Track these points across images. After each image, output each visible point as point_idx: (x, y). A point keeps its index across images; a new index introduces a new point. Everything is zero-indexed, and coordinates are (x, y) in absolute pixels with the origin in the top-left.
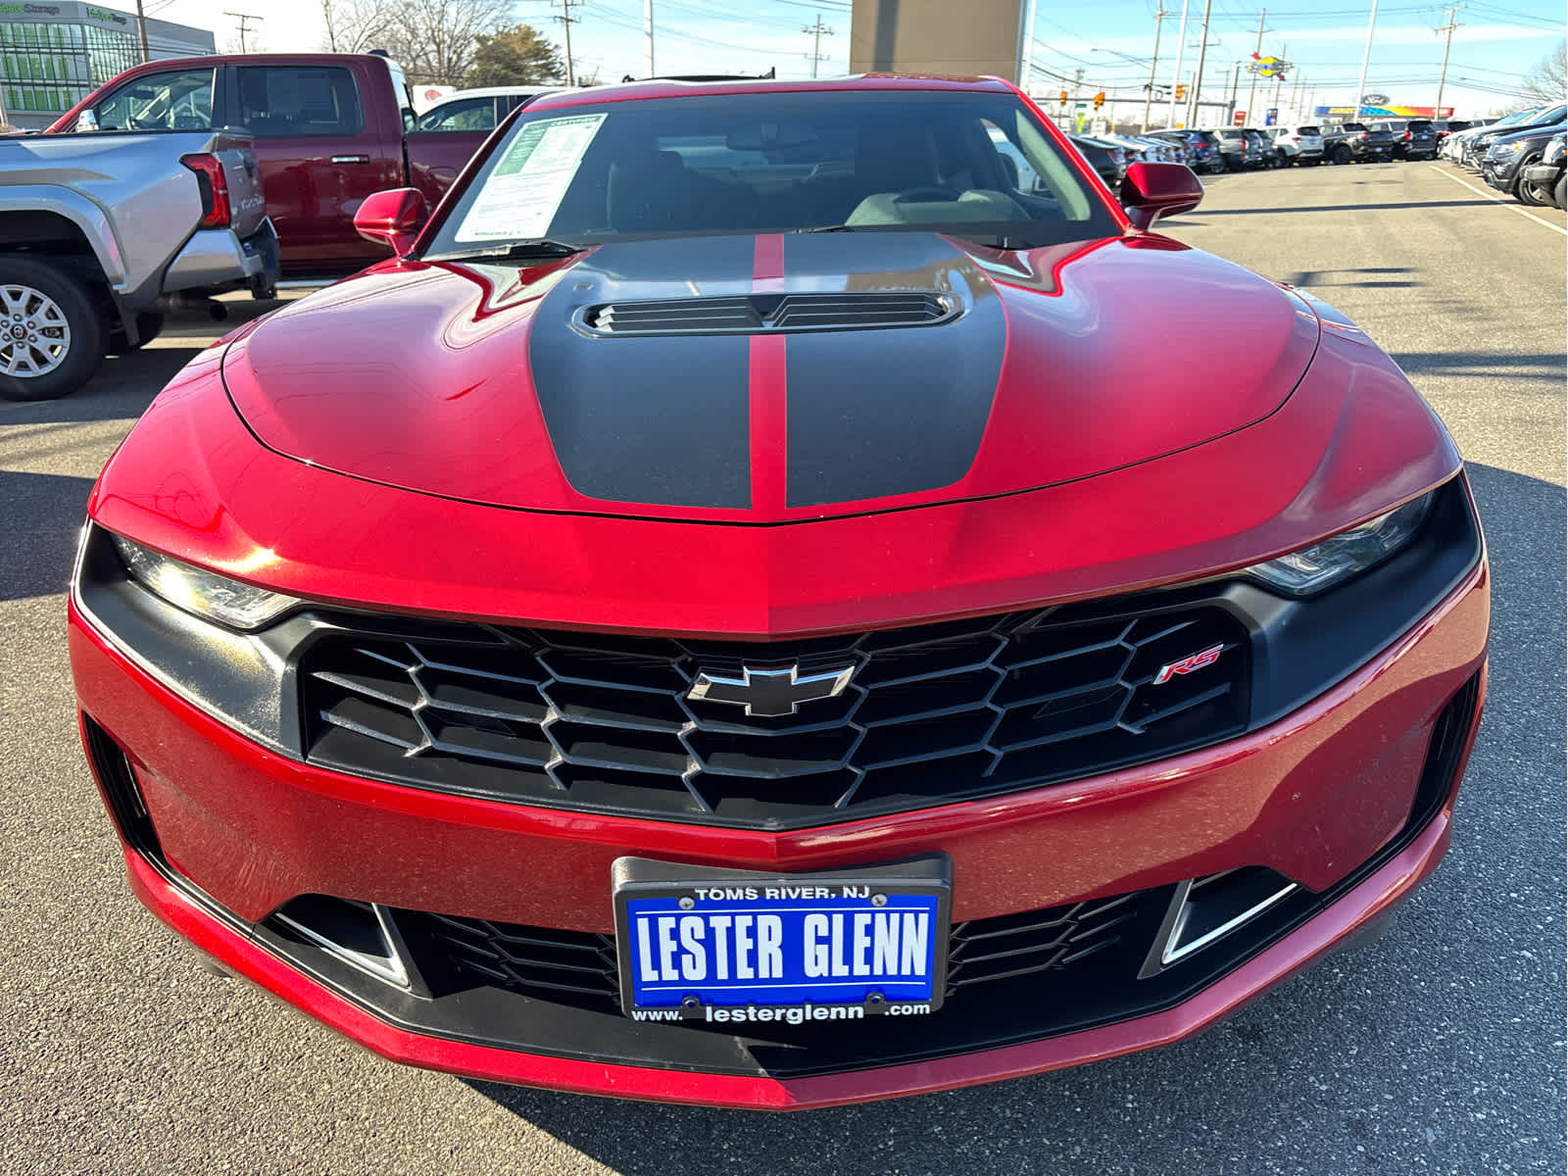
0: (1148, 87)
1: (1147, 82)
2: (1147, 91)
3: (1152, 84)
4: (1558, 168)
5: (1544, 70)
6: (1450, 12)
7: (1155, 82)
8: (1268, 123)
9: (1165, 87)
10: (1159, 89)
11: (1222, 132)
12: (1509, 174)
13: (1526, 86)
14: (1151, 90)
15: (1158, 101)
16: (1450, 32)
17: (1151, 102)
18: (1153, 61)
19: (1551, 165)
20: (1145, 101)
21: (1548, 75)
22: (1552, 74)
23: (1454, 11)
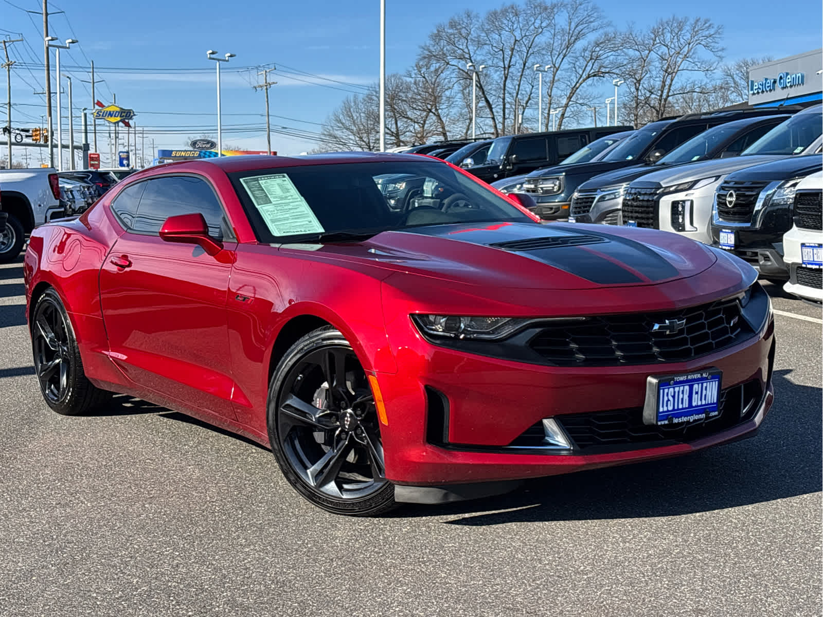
0: (7, 130)
1: (6, 125)
2: (7, 134)
3: (10, 127)
4: (439, 200)
5: (337, 120)
6: (264, 72)
7: (13, 125)
8: (122, 165)
9: (23, 130)
10: (18, 132)
11: (115, 173)
12: (400, 205)
13: (325, 133)
14: (10, 133)
15: (18, 144)
16: (267, 89)
17: (12, 144)
18: (7, 107)
19: (432, 198)
20: (5, 144)
21: (340, 125)
22: (343, 124)
23: (266, 72)
